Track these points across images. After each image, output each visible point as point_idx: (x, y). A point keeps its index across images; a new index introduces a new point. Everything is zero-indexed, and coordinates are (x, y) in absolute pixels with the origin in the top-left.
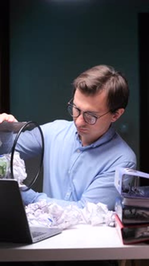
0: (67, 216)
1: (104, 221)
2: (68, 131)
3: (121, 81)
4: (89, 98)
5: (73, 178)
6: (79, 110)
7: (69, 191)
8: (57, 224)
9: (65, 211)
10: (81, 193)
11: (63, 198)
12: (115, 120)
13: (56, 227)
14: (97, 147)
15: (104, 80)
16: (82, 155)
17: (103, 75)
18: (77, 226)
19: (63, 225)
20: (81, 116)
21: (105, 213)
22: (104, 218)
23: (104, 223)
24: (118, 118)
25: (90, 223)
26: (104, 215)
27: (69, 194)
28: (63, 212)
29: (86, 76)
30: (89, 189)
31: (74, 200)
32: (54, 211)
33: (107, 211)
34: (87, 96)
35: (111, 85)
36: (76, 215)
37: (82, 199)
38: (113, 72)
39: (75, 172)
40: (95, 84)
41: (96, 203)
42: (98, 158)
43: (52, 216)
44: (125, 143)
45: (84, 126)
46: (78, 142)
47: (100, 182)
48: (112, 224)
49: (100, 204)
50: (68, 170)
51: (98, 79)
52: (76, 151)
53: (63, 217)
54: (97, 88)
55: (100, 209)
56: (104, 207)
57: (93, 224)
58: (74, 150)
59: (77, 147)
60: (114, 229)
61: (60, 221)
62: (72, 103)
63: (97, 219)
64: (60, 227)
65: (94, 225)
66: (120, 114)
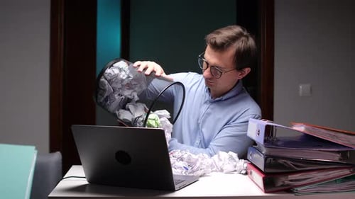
0: (201, 164)
1: (236, 169)
2: (200, 84)
3: (251, 42)
4: (217, 54)
5: (202, 127)
6: (207, 63)
7: (197, 138)
8: (193, 172)
9: (200, 160)
10: (210, 141)
11: (192, 144)
12: (241, 77)
13: (191, 174)
14: (225, 100)
15: (234, 39)
16: (212, 106)
17: (234, 35)
18: (211, 174)
19: (200, 173)
20: (208, 69)
21: (235, 161)
22: (235, 166)
23: (235, 171)
24: (244, 76)
25: (222, 170)
26: (235, 163)
27: (198, 142)
28: (197, 159)
29: (218, 33)
30: (217, 137)
31: (202, 147)
32: (190, 159)
33: (237, 159)
34: (215, 51)
35: (239, 44)
36: (210, 163)
37: (210, 146)
38: (245, 33)
39: (204, 122)
40: (224, 42)
41: (227, 152)
42: (226, 110)
43: (187, 164)
44: (252, 99)
45: (210, 79)
46: (207, 94)
47: (228, 131)
48: (244, 172)
49: (231, 153)
50: (198, 120)
51: (228, 37)
52: (206, 103)
53: (198, 164)
54: (225, 46)
55: (231, 158)
56: (235, 155)
57: (225, 171)
58: (203, 102)
59: (207, 99)
60: (247, 176)
61: (195, 168)
62: (203, 57)
63: (229, 167)
64: (195, 174)
65: (226, 173)
66: (247, 73)
